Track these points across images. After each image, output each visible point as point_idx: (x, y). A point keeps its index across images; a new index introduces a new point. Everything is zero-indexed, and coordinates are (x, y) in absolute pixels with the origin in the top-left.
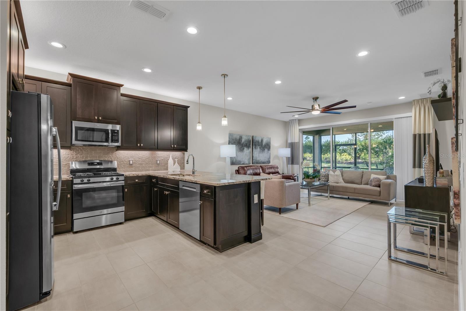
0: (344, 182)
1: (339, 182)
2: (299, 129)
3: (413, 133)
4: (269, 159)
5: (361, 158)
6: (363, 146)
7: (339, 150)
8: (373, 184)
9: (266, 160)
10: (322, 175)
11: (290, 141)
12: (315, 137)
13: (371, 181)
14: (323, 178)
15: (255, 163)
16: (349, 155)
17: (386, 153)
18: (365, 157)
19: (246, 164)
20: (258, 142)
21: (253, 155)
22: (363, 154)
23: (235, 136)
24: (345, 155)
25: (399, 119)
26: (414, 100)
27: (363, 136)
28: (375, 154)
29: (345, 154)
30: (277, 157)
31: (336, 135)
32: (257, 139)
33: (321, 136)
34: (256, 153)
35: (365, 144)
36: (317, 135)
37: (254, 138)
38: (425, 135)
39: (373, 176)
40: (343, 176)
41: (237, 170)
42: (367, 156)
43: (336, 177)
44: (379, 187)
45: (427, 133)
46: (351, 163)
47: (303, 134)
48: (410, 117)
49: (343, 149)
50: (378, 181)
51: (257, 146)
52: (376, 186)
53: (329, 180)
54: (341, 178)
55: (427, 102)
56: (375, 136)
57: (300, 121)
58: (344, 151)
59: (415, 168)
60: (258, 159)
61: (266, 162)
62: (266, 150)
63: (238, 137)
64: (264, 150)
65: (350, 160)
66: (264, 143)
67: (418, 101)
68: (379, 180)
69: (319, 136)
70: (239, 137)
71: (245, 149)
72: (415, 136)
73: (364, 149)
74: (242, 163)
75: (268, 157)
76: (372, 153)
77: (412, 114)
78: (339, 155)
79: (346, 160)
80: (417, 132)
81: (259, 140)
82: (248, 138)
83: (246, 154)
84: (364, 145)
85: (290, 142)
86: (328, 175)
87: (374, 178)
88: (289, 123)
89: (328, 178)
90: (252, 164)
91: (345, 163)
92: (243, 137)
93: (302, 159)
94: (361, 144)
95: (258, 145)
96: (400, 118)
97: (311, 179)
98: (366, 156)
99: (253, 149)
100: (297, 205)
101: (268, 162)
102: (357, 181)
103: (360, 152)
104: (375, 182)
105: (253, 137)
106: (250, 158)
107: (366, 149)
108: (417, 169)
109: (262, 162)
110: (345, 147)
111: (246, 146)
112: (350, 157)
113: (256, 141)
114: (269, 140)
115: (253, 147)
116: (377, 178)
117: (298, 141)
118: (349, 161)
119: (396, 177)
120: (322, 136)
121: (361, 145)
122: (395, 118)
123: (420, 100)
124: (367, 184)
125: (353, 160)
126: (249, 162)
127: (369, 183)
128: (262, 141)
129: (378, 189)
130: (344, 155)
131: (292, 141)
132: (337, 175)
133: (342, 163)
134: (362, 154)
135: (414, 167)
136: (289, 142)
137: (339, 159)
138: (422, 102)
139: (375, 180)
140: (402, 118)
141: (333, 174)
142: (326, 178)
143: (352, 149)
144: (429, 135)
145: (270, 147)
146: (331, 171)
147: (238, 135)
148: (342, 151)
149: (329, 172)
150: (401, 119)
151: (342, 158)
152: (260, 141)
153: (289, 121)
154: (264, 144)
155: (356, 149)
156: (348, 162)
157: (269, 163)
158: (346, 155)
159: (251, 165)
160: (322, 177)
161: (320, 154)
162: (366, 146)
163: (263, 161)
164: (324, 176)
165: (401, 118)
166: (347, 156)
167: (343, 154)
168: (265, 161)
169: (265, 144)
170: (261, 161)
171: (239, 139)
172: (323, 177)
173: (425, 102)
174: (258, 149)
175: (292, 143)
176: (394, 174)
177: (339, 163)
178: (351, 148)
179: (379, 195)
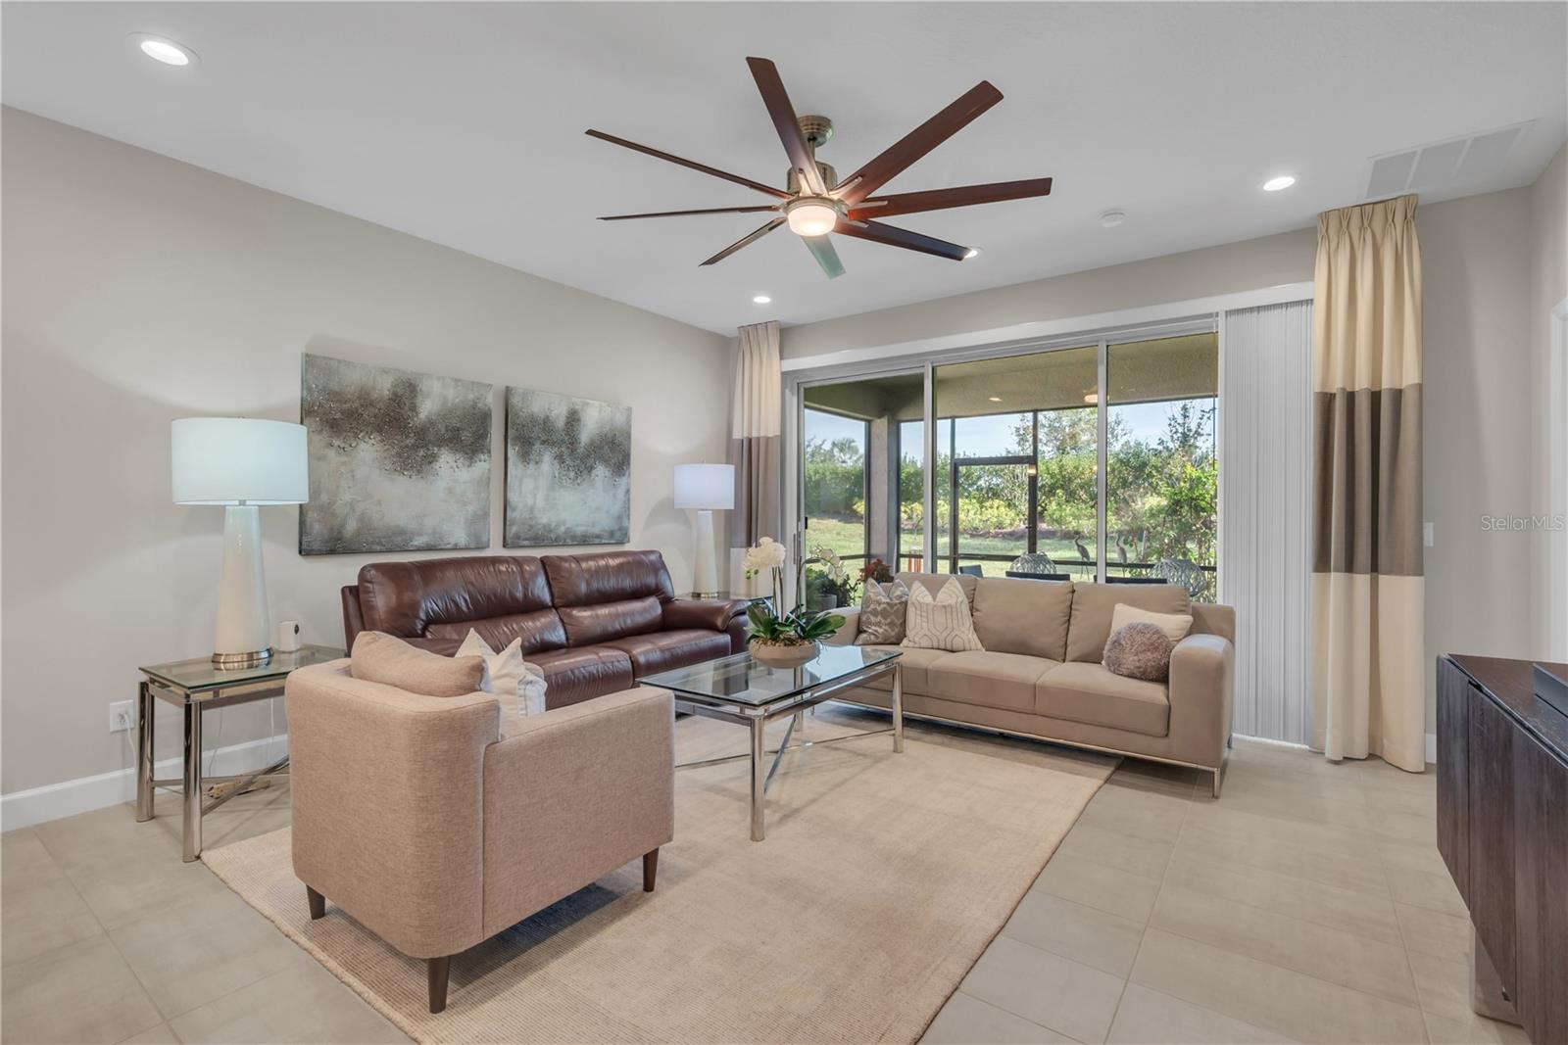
0: (979, 645)
1: (957, 644)
2: (784, 374)
3: (1316, 387)
4: (620, 518)
5: (1048, 518)
6: (1052, 476)
7: (977, 490)
8: (1130, 661)
9: (603, 523)
10: (872, 606)
11: (743, 433)
12: (873, 424)
13: (1117, 643)
14: (878, 624)
15: (526, 543)
16: (1009, 505)
17: (1125, 499)
18: (1061, 516)
19: (456, 548)
20: (546, 424)
21: (510, 495)
22: (1054, 503)
23: (352, 380)
24: (996, 505)
25: (1247, 315)
26: (1325, 216)
27: (1051, 445)
28: (1092, 503)
29: (996, 502)
30: (670, 510)
31: (957, 420)
32: (538, 407)
33: (899, 422)
34: (528, 484)
35: (1061, 467)
36: (880, 417)
37: (515, 401)
38: (1375, 397)
39: (1126, 616)
40: (977, 610)
41: (351, 588)
42: (1068, 511)
43: (940, 618)
44: (1162, 677)
45: (1386, 384)
46: (1013, 536)
47: (806, 407)
48: (1300, 303)
49: (990, 484)
50: (1153, 647)
51: (537, 446)
52: (1142, 676)
53: (908, 632)
54: (968, 622)
55: (1389, 220)
56: (1088, 445)
57: (786, 335)
58: (994, 493)
59: (1330, 571)
60: (544, 520)
61: (598, 537)
62: (601, 472)
63: (384, 386)
64: (590, 469)
65: (1011, 524)
66: (587, 433)
67: (1344, 215)
68: (1160, 644)
69: (889, 423)
70: (396, 385)
71: (446, 460)
72: (1326, 401)
73: (1058, 488)
74: (418, 541)
75: (616, 509)
76: (1083, 501)
77: (1317, 289)
78: (977, 505)
79: (1000, 526)
80: (1337, 384)
81: (553, 415)
82: (471, 396)
83: (450, 491)
84: (1057, 471)
85: (741, 438)
86: (905, 604)
87: (1132, 628)
88: (740, 340)
89: (904, 623)
90: (505, 545)
91: (996, 536)
92: (424, 386)
93: (799, 520)
94: (1048, 469)
95: (544, 442)
96: (1251, 310)
97: (790, 642)
98: (1065, 510)
99: (510, 464)
100: (650, 861)
101: (612, 534)
102: (1043, 641)
103: (1044, 497)
104: (1136, 654)
105: (508, 393)
106: (486, 515)
107: (1062, 485)
108: (1336, 578)
109: (573, 538)
110: (994, 479)
111: (450, 441)
112: (1012, 514)
113: (533, 419)
114: (620, 419)
115: (511, 453)
116: (1146, 626)
117: (778, 433)
118: (1009, 530)
119: (1228, 615)
120: (903, 425)
121: (1049, 474)
122: (1229, 313)
123: (1357, 211)
124: (1093, 657)
125: (1022, 526)
126: (476, 537)
127: (1105, 652)
128: (573, 419)
129: (1154, 692)
130: (991, 507)
131: (750, 432)
132: (945, 607)
133: (986, 535)
134: (1050, 502)
135: (1322, 564)
136: (737, 435)
137: (977, 522)
138: (1366, 224)
139: (1139, 639)
140: (1262, 313)
141: (929, 599)
142: (891, 624)
143: (1019, 486)
144: (1398, 395)
145: (629, 455)
146: (917, 585)
147: (385, 371)
148: (987, 493)
149: (910, 590)
150: (1255, 314)
151: (984, 519)
152: (561, 423)
153: (735, 334)
154: (585, 437)
155: (1033, 480)
156: (1005, 530)
157: (621, 543)
158: (998, 508)
159: (496, 550)
160: (872, 619)
161: (894, 498)
162: (1064, 477)
163: (580, 530)
164: (885, 613)
165: (1259, 309)
166: (1002, 509)
167: (988, 504)
168: (596, 530)
169: (592, 442)
170: (563, 529)
171: (395, 394)
172: (876, 616)
173: (1377, 225)
174: (547, 463)
175: (750, 441)
176: (1220, 601)
177: (975, 533)
178: (1014, 483)
179: (1160, 729)
